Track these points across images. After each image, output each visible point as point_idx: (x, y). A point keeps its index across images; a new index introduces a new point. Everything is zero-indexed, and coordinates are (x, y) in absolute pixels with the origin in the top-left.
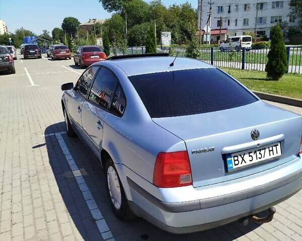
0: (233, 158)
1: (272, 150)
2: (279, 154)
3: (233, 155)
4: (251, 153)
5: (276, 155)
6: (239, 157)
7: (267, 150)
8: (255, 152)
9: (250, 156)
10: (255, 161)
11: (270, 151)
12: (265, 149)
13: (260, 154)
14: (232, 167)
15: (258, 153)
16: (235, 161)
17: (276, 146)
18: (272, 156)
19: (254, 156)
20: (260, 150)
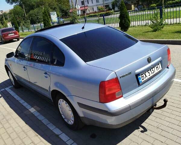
0: (141, 76)
1: (158, 67)
2: (161, 68)
3: (140, 74)
4: (148, 71)
5: (160, 70)
6: (144, 74)
7: (155, 67)
8: (150, 70)
9: (148, 73)
10: (151, 75)
11: (157, 68)
12: (154, 67)
13: (153, 70)
14: (141, 81)
15: (152, 70)
16: (142, 77)
17: (159, 64)
18: (158, 71)
19: (150, 72)
20: (152, 68)
